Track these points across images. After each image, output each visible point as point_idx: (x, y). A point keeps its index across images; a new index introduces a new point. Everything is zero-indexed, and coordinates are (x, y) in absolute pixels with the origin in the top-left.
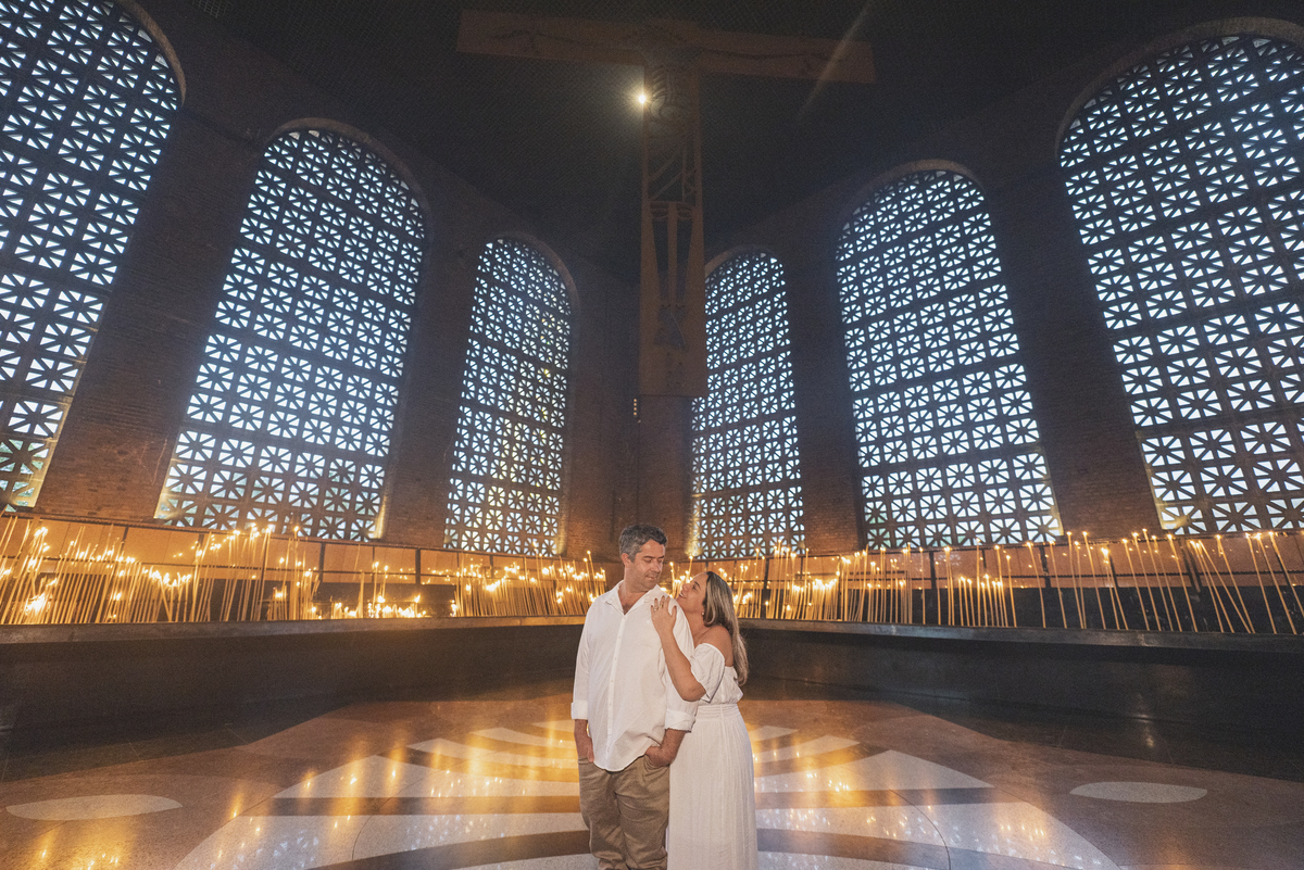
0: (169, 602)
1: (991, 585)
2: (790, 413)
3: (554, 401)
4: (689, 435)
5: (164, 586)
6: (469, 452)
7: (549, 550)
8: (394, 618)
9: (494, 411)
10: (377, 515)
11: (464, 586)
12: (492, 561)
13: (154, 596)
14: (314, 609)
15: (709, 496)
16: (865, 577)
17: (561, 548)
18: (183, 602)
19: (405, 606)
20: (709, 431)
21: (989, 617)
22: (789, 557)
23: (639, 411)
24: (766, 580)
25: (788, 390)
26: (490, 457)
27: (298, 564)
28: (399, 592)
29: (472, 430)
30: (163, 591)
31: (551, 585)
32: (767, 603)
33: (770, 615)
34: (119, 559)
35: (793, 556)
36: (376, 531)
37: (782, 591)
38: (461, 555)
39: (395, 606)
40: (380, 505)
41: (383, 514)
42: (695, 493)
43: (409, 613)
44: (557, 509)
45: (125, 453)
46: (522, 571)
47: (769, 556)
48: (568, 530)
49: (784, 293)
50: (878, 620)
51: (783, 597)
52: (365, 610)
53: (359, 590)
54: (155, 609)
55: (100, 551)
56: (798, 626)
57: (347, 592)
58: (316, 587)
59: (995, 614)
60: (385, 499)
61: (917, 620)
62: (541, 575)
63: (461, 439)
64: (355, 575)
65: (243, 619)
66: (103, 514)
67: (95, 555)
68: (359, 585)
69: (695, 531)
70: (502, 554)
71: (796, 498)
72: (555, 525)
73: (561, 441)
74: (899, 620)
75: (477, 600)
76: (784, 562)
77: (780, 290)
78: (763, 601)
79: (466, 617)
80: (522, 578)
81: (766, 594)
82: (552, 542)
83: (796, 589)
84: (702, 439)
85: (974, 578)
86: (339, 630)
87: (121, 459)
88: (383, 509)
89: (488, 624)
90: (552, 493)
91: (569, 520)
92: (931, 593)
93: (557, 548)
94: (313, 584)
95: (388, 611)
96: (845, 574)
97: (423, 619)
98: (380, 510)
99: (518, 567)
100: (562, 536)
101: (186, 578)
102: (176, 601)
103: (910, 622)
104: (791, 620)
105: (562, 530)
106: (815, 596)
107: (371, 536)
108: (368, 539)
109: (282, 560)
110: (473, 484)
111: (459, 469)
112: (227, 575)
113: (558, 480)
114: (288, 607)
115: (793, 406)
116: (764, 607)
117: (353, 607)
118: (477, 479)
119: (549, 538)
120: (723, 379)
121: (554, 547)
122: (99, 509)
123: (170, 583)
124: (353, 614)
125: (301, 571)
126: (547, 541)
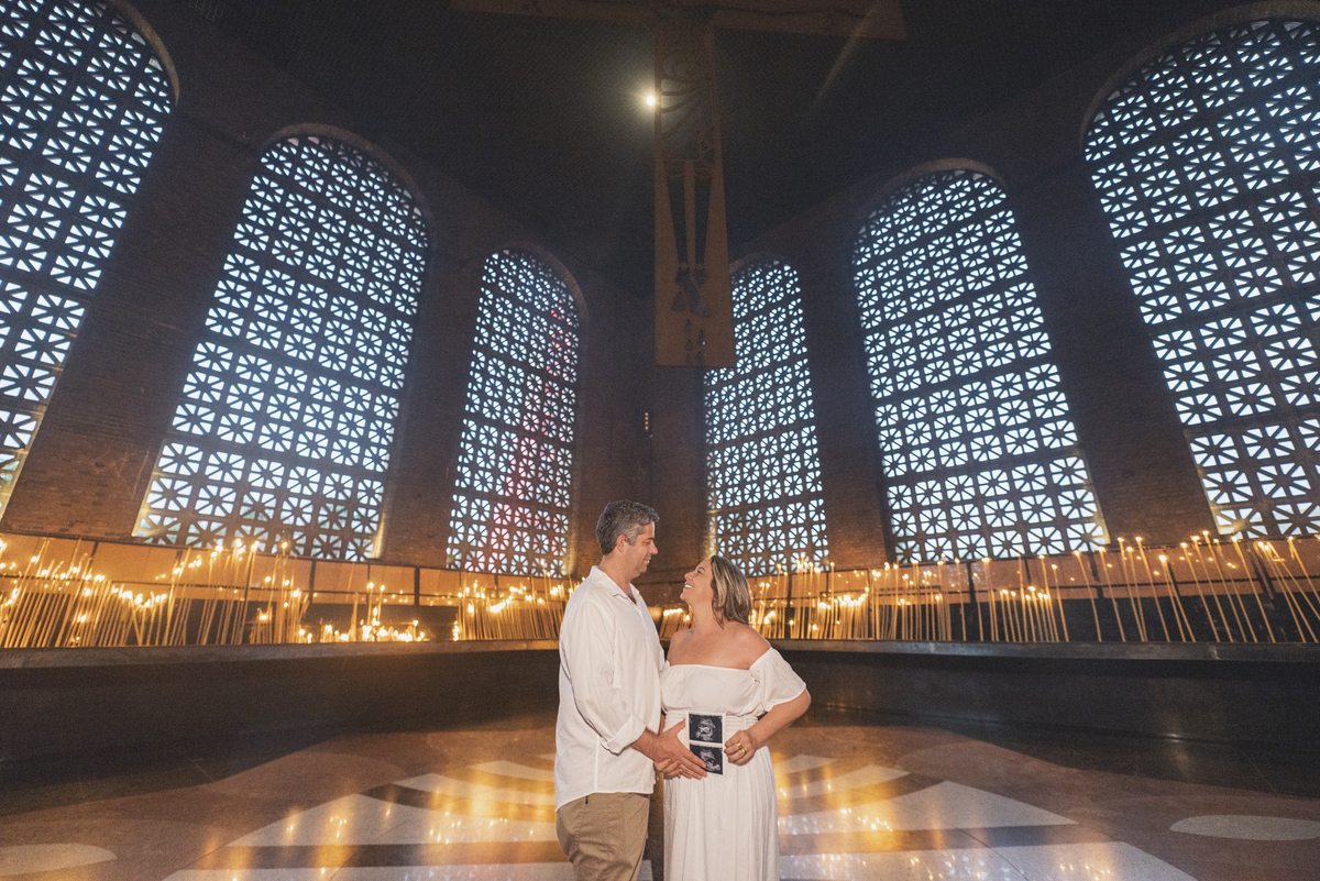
0: (139, 624)
1: (1037, 596)
2: (809, 423)
3: (562, 416)
4: (704, 449)
5: (135, 606)
6: (474, 467)
7: (558, 570)
8: (390, 643)
9: (500, 425)
10: (374, 533)
11: (467, 606)
12: (496, 582)
13: (123, 618)
14: (302, 632)
15: (726, 511)
16: (897, 592)
17: (571, 564)
18: (156, 624)
19: (402, 629)
20: (724, 444)
21: (1037, 632)
22: (814, 573)
23: (649, 426)
24: (789, 598)
25: (807, 399)
26: (496, 472)
27: (286, 583)
28: (395, 615)
29: (476, 444)
30: (134, 613)
31: (559, 607)
32: (791, 623)
33: (794, 635)
34: (87, 577)
35: (818, 570)
36: (374, 550)
37: (807, 609)
38: (464, 574)
39: (391, 628)
40: (378, 523)
41: (381, 532)
42: (710, 509)
43: (406, 637)
44: (566, 527)
45: (103, 466)
46: (529, 592)
47: (792, 573)
48: (579, 548)
49: (799, 301)
50: (914, 637)
51: (808, 615)
52: (359, 634)
53: (352, 611)
54: (123, 636)
55: (65, 568)
56: (826, 646)
57: (339, 613)
58: (305, 609)
59: (1043, 628)
60: (384, 516)
61: (956, 636)
62: (550, 596)
63: (465, 454)
64: (348, 596)
65: (223, 643)
66: (75, 531)
67: (59, 573)
68: (352, 606)
70: (508, 573)
71: (818, 511)
72: (565, 544)
73: (570, 456)
74: (937, 638)
75: (480, 622)
76: (808, 578)
77: (795, 297)
78: (787, 620)
79: (468, 641)
80: (529, 598)
81: (790, 612)
82: (561, 562)
83: (822, 606)
84: (716, 452)
85: (1017, 590)
86: (326, 655)
87: (98, 471)
88: (382, 527)
89: (493, 648)
90: (560, 511)
91: (579, 538)
92: (971, 607)
93: (567, 568)
94: (301, 605)
95: (383, 633)
96: (875, 590)
97: (422, 642)
98: (378, 528)
99: (525, 588)
100: (572, 556)
101: (161, 599)
102: (148, 624)
103: (950, 638)
104: (818, 640)
105: (572, 550)
106: (843, 613)
107: (367, 555)
108: (365, 558)
109: (268, 579)
110: (478, 501)
111: (463, 485)
112: (205, 594)
113: (567, 497)
114: (273, 629)
115: (812, 415)
116: (788, 627)
117: (344, 629)
118: (482, 496)
119: (558, 558)
120: (737, 390)
121: (564, 567)
122: (71, 525)
123: (143, 604)
124: (345, 638)
125: (289, 590)
126: (555, 561)
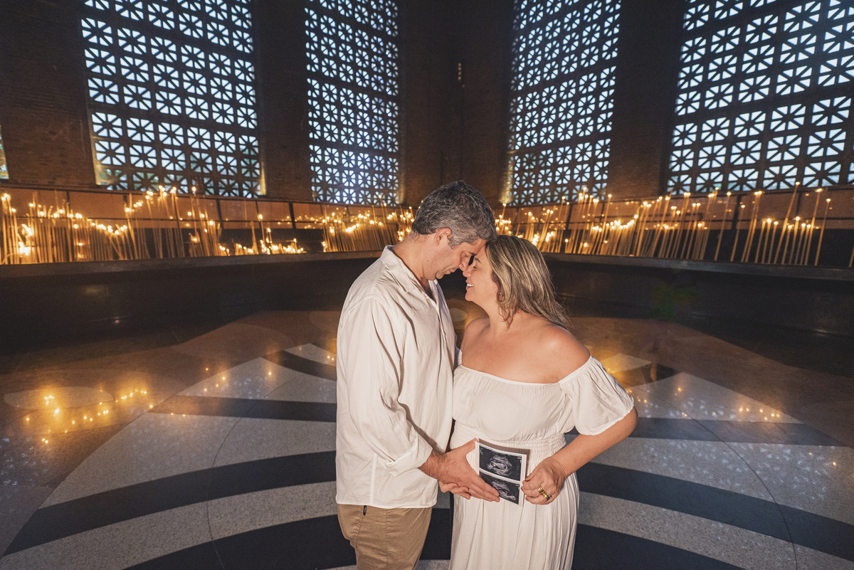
0: (117, 246)
1: (799, 226)
3: (388, 71)
4: (506, 94)
5: (110, 234)
6: (322, 122)
7: (393, 200)
8: (281, 254)
9: (336, 81)
10: (259, 177)
11: (329, 229)
12: (350, 211)
13: (105, 242)
14: (222, 248)
15: (521, 153)
16: (663, 219)
17: (402, 199)
18: (126, 243)
19: (286, 245)
20: (527, 89)
21: (788, 255)
22: (592, 203)
23: (462, 76)
24: (568, 222)
26: (339, 125)
27: (202, 216)
28: (281, 236)
29: (321, 100)
30: (110, 238)
31: (394, 227)
32: (567, 241)
33: (568, 251)
34: (71, 216)
35: (596, 201)
36: (262, 189)
37: (582, 231)
38: (324, 206)
39: (280, 245)
40: (260, 169)
41: (263, 176)
42: (510, 150)
43: (290, 250)
44: (397, 168)
45: (55, 134)
46: (372, 217)
47: (573, 203)
48: (407, 185)
50: (669, 256)
51: (583, 235)
52: (259, 248)
53: (252, 234)
54: (109, 253)
55: (54, 210)
56: (593, 260)
57: (245, 237)
58: (220, 233)
59: (795, 253)
60: (263, 164)
61: (709, 256)
62: (386, 219)
63: (314, 111)
64: (246, 224)
65: (173, 256)
66: (59, 182)
67: (51, 214)
68: (250, 230)
69: (509, 183)
70: (357, 204)
71: (603, 149)
72: (397, 181)
73: (396, 108)
74: (690, 257)
75: (340, 239)
76: (587, 207)
78: (564, 238)
79: (333, 252)
80: (372, 222)
81: (567, 233)
82: (395, 195)
83: (596, 229)
84: (519, 98)
85: (782, 220)
86: (238, 263)
87: (54, 138)
88: (263, 172)
89: (349, 257)
90: (392, 155)
91: (407, 177)
92: (729, 234)
93: (399, 199)
94: (217, 230)
95: (275, 248)
96: (644, 216)
97: (302, 254)
98: (261, 172)
99: (368, 215)
100: (402, 190)
101: (124, 228)
102: (121, 245)
103: (702, 258)
104: (587, 255)
105: (402, 186)
106: (612, 235)
107: (259, 193)
108: (257, 195)
109: (189, 214)
110: (329, 149)
111: (316, 137)
112: (152, 225)
113: (396, 143)
114: (203, 246)
116: (564, 244)
117: (250, 246)
118: (331, 145)
119: (393, 191)
120: (545, 32)
121: (397, 198)
122: (55, 179)
123: (114, 232)
124: (250, 251)
125: (206, 221)
126: (391, 194)
